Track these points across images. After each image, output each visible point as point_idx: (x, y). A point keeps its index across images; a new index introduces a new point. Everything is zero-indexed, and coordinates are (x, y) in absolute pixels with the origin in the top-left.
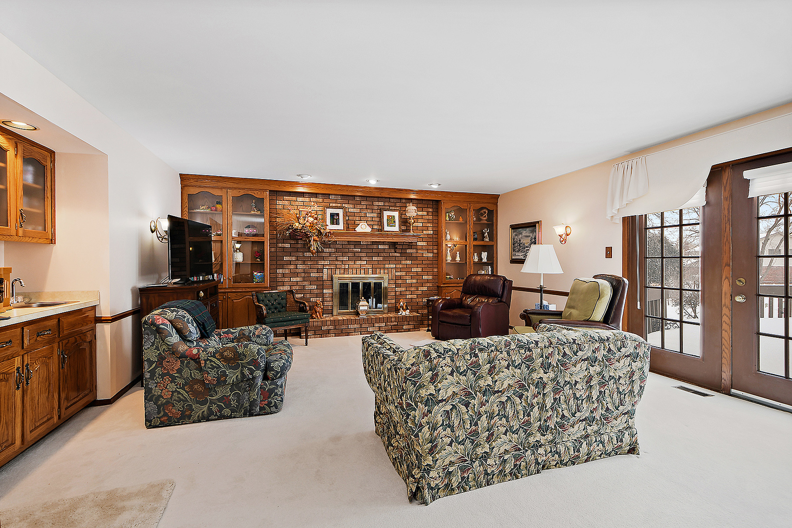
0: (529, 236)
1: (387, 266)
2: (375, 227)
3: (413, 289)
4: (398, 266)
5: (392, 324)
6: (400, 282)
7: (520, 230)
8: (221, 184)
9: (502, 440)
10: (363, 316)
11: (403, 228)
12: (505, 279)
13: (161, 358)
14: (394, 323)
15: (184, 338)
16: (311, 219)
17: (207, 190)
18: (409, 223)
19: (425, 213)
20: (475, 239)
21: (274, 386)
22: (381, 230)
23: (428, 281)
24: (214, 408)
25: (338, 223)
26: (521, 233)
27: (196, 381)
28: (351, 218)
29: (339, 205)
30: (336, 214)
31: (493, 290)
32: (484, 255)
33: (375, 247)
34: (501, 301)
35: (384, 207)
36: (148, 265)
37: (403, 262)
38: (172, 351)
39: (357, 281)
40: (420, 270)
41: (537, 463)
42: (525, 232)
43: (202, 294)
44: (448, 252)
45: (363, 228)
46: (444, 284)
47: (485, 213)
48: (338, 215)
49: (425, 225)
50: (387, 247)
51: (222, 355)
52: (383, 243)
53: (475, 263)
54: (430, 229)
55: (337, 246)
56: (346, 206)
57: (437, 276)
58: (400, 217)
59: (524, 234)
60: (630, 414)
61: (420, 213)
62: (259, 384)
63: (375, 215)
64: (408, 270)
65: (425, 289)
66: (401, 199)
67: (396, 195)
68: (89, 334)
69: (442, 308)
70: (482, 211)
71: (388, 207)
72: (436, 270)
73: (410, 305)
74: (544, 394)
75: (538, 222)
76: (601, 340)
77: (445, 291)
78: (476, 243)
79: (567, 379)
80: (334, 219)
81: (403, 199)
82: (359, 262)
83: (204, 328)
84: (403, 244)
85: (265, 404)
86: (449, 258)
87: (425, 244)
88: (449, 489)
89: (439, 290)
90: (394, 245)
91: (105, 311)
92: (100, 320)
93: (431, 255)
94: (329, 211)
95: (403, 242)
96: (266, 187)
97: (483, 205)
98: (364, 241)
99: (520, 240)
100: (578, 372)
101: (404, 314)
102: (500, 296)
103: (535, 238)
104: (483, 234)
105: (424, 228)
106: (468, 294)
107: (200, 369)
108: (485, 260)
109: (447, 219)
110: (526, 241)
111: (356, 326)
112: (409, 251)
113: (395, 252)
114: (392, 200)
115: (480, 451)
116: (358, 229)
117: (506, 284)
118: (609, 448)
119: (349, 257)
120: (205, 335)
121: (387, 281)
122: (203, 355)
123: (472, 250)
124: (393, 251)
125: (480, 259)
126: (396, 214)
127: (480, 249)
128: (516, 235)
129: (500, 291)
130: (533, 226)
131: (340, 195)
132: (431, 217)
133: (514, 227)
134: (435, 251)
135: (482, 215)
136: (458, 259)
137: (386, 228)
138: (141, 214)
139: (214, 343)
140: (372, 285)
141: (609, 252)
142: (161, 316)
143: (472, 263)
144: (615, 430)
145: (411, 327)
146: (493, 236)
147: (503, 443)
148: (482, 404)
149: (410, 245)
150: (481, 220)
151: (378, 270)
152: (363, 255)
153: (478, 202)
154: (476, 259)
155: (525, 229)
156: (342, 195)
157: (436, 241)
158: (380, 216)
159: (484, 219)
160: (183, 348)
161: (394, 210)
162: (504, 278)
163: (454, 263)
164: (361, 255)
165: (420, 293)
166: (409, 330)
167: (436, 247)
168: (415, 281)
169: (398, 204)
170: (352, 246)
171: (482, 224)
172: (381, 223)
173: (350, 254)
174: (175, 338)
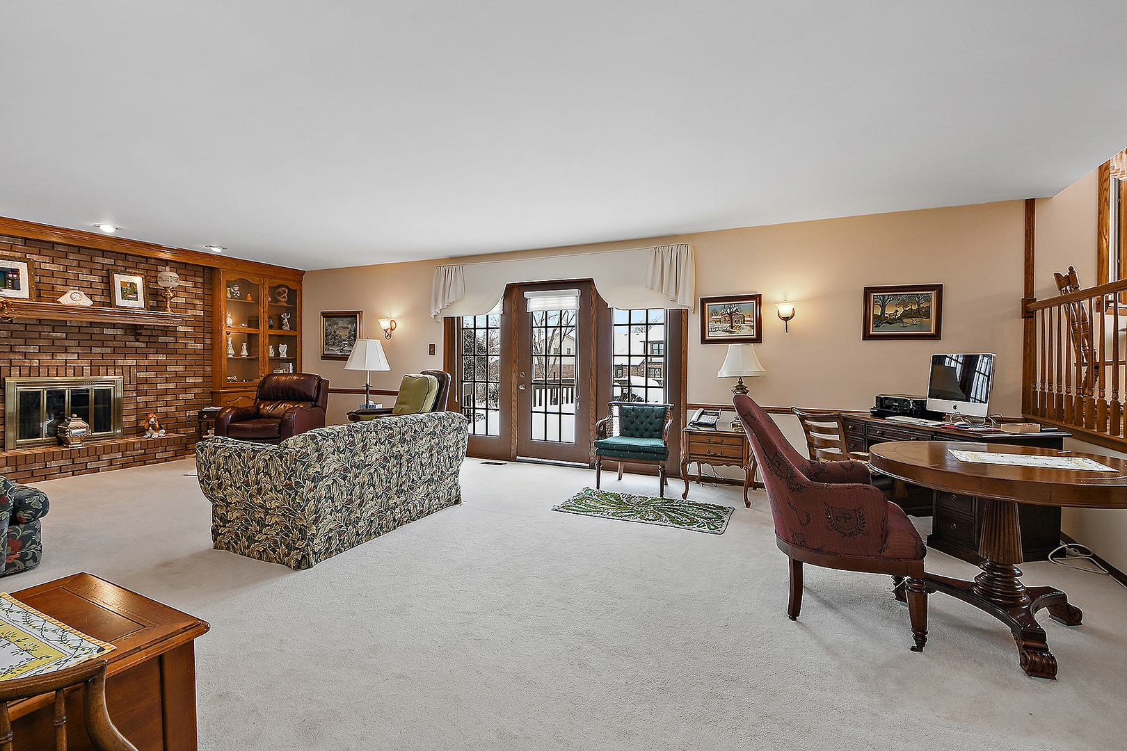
0: (348, 328)
1: (120, 363)
2: (98, 299)
3: (169, 398)
4: (142, 363)
5: (135, 453)
6: (145, 387)
7: (335, 319)
9: (370, 505)
10: (76, 445)
11: (152, 303)
12: (320, 380)
14: (139, 452)
18: (164, 297)
19: (190, 284)
20: (271, 327)
21: (30, 531)
22: (111, 303)
23: (195, 385)
25: (16, 287)
26: (337, 324)
28: (45, 280)
29: (19, 255)
30: (12, 270)
31: (305, 393)
32: (283, 349)
33: (97, 331)
34: (315, 406)
35: (115, 268)
37: (152, 357)
39: (61, 387)
40: (181, 368)
41: (395, 520)
42: (342, 323)
44: (230, 343)
45: (74, 298)
46: (224, 388)
47: (284, 292)
48: (16, 271)
49: (190, 301)
50: (119, 332)
52: (114, 326)
53: (270, 359)
54: (199, 307)
55: (12, 327)
56: (35, 258)
57: (210, 378)
58: (146, 286)
59: (340, 325)
60: (456, 474)
61: (183, 283)
62: (6, 530)
63: (97, 279)
64: (160, 368)
65: (191, 397)
66: (147, 258)
67: (141, 251)
69: (233, 420)
70: (280, 290)
71: (123, 269)
72: (208, 368)
73: (165, 421)
74: (401, 464)
75: (358, 312)
76: (439, 419)
77: (225, 398)
78: (272, 332)
79: (417, 451)
80: (7, 278)
81: (150, 258)
82: (64, 356)
84: (153, 328)
85: (16, 559)
86: (231, 352)
87: (189, 329)
88: (329, 553)
89: (215, 397)
90: (135, 330)
93: (200, 347)
95: (154, 326)
97: (281, 282)
98: (72, 320)
99: (335, 332)
100: (423, 444)
101: (155, 435)
102: (314, 399)
103: (355, 331)
104: (281, 320)
105: (189, 306)
106: (268, 400)
108: (284, 355)
109: (229, 295)
110: (344, 334)
111: (62, 463)
112: (161, 339)
113: (137, 341)
114: (131, 258)
115: (353, 516)
116: (65, 300)
117: (322, 385)
118: (443, 502)
119: (40, 346)
121: (120, 388)
123: (267, 341)
124: (132, 338)
125: (277, 353)
126: (138, 280)
127: (277, 340)
128: (329, 325)
129: (313, 393)
130: (352, 316)
131: (22, 238)
132: (200, 291)
133: (327, 316)
134: (208, 341)
135: (280, 294)
136: (245, 353)
137: (120, 302)
140: (92, 395)
141: (432, 350)
143: (267, 358)
144: (447, 488)
145: (170, 454)
146: (295, 324)
147: (370, 508)
148: (356, 477)
149: (166, 331)
150: (280, 301)
151: (103, 370)
152: (72, 343)
153: (274, 278)
154: (272, 353)
155: (341, 319)
156: (26, 239)
157: (210, 326)
158: (108, 282)
159: (283, 300)
161: (135, 274)
162: (319, 377)
163: (237, 360)
164: (67, 343)
165: (181, 403)
166: (166, 460)
167: (209, 335)
168: (172, 386)
169: (142, 266)
170: (49, 329)
171: (280, 306)
172: (109, 291)
173: (42, 342)
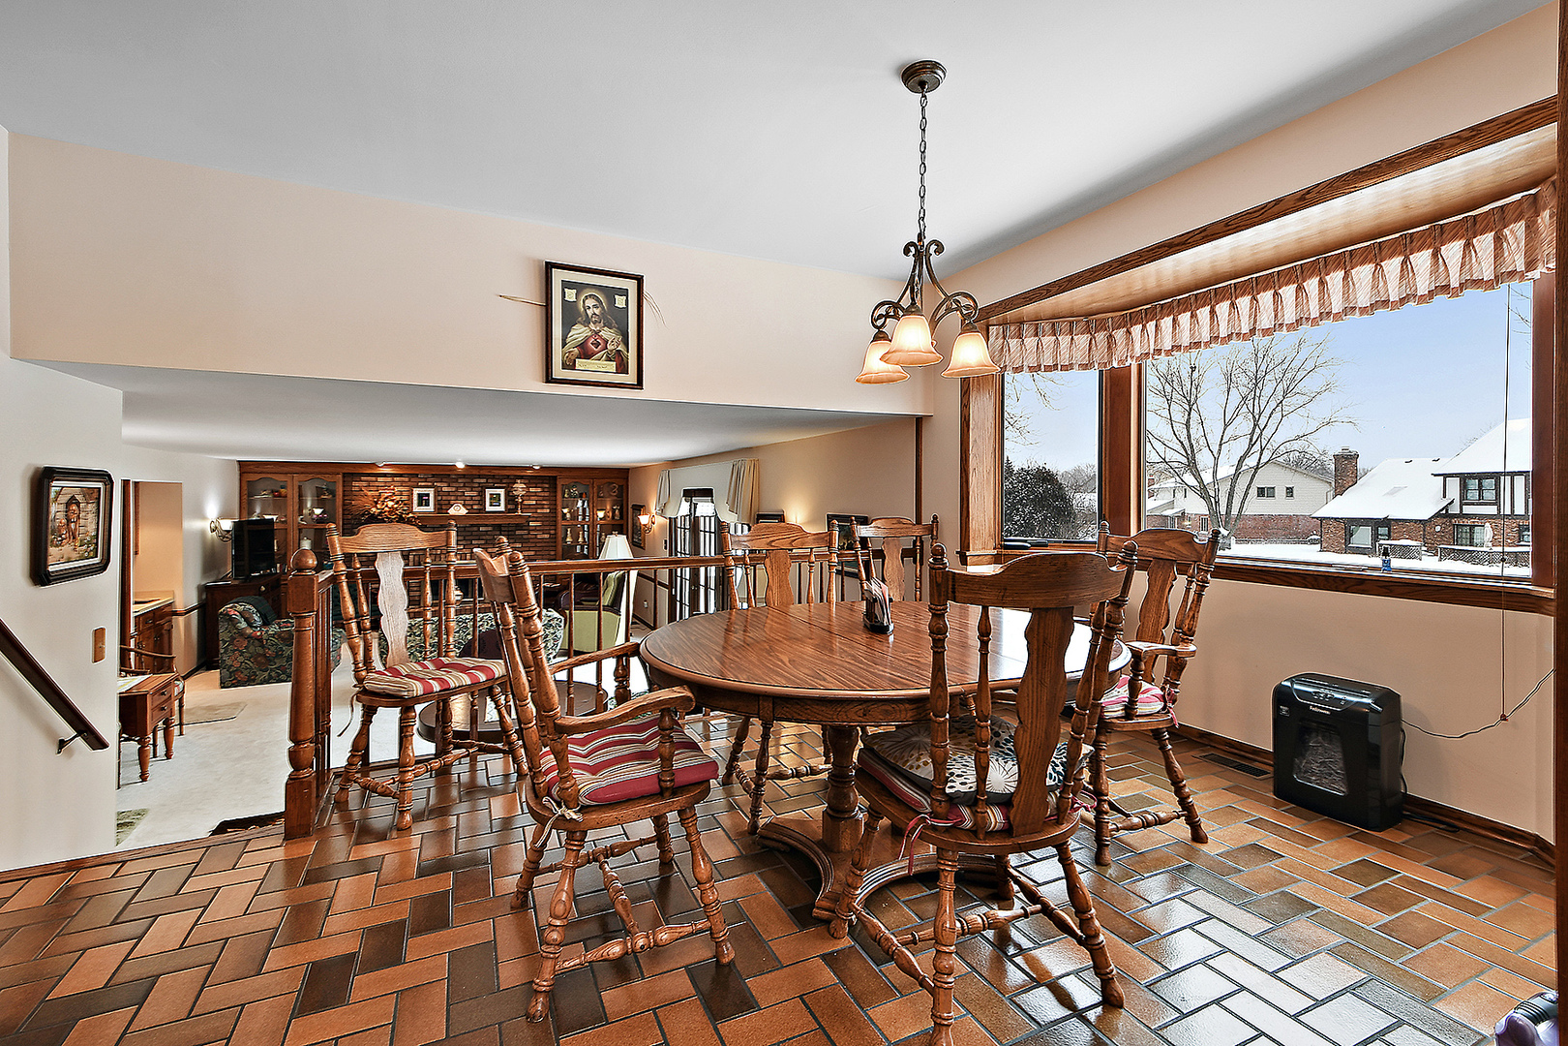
2: (474, 508)
8: (286, 469)
11: (510, 507)
13: (233, 639)
15: (250, 625)
16: (390, 504)
17: (269, 476)
18: (518, 502)
19: (537, 491)
22: (482, 510)
24: (273, 674)
25: (427, 505)
27: (260, 655)
28: (444, 498)
29: (429, 484)
30: (426, 494)
33: (475, 529)
35: (486, 484)
36: (210, 561)
38: (241, 633)
43: (263, 588)
44: (569, 532)
45: (458, 509)
47: (614, 489)
48: (428, 495)
49: (538, 502)
50: (490, 529)
51: (279, 636)
52: (486, 525)
54: (544, 507)
56: (439, 484)
58: (507, 494)
61: (529, 490)
63: (475, 494)
66: (506, 476)
67: (503, 472)
68: (166, 627)
71: (491, 485)
80: (423, 500)
81: (509, 476)
83: (266, 618)
84: (510, 525)
86: (571, 540)
87: (538, 524)
90: (498, 527)
91: (180, 607)
92: (176, 613)
93: (547, 536)
94: (416, 491)
95: (511, 523)
96: (338, 470)
105: (537, 507)
107: (263, 646)
109: (567, 496)
112: (517, 533)
114: (497, 478)
116: (452, 511)
120: (266, 623)
122: (265, 636)
124: (498, 533)
126: (502, 492)
131: (432, 475)
132: (545, 494)
134: (552, 532)
136: (581, 540)
137: (489, 508)
138: (203, 517)
139: (273, 629)
142: (233, 609)
146: (623, 514)
149: (520, 527)
156: (436, 474)
158: (481, 495)
159: (614, 494)
160: (249, 631)
161: (499, 488)
163: (576, 545)
167: (553, 528)
169: (503, 482)
172: (481, 502)
174: (243, 625)
